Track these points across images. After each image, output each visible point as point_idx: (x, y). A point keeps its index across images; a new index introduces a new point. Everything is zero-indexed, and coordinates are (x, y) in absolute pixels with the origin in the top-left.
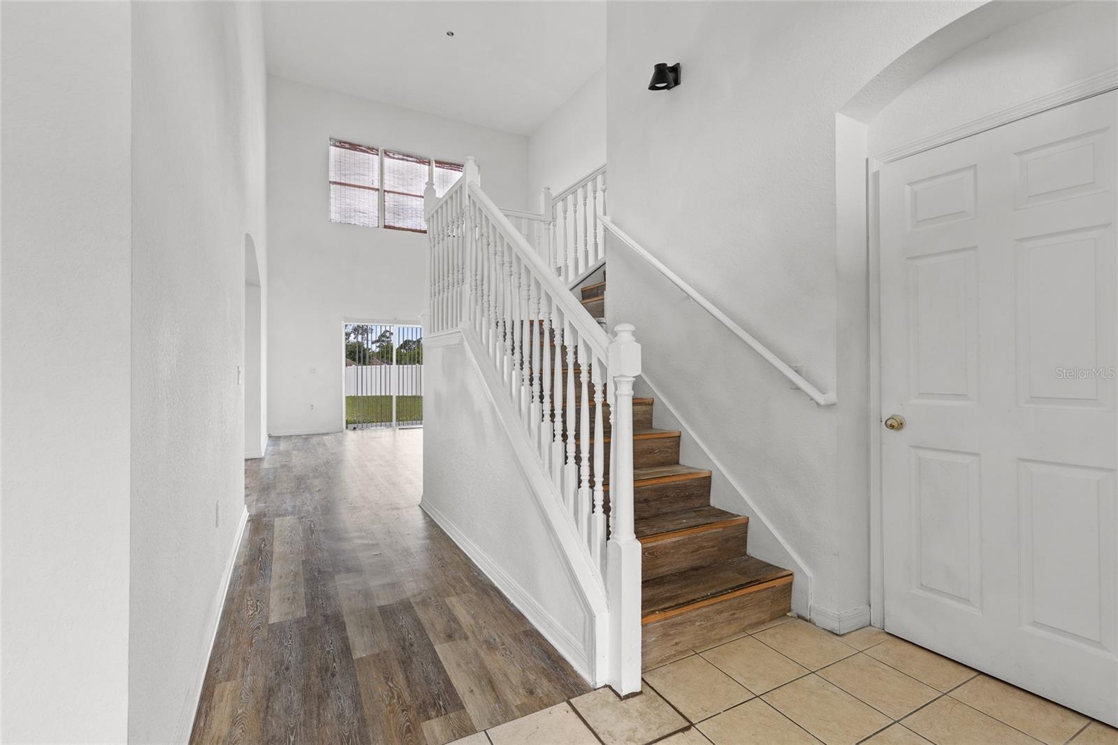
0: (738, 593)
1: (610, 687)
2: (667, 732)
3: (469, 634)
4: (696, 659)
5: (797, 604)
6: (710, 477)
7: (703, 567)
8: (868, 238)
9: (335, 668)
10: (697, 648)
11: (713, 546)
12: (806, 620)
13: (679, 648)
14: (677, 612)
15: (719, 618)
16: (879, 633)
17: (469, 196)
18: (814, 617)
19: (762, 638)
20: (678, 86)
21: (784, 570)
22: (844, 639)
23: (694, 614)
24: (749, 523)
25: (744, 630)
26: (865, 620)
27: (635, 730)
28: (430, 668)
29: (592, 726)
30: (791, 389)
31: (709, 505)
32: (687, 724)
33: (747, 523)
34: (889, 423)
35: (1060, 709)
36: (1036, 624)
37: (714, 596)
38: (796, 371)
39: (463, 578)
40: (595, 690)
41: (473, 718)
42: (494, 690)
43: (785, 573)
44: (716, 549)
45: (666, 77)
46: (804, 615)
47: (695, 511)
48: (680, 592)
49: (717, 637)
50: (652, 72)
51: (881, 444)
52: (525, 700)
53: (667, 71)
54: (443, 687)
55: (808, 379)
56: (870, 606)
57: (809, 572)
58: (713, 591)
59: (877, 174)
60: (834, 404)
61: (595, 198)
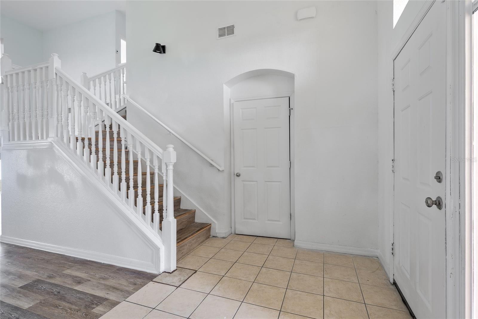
0: (198, 233)
1: (165, 272)
2: (190, 275)
3: (89, 279)
4: (189, 256)
5: (212, 233)
6: (180, 199)
7: (183, 229)
8: (230, 122)
9: (15, 316)
10: (187, 253)
11: (186, 221)
12: (215, 237)
13: (183, 254)
14: (182, 242)
15: (193, 242)
16: (234, 235)
17: (56, 74)
18: (218, 235)
19: (205, 245)
20: (164, 54)
21: (208, 223)
22: (227, 239)
23: (187, 242)
24: (196, 212)
25: (199, 244)
26: (230, 232)
27: (180, 279)
28: (78, 295)
29: (165, 283)
30: (210, 166)
31: (180, 209)
32: (195, 271)
33: (195, 212)
34: (237, 175)
35: (273, 238)
36: (269, 220)
37: (192, 235)
38: (212, 161)
39: (65, 262)
40: (160, 274)
41: (115, 300)
42: (118, 289)
43: (209, 224)
44: (187, 222)
45: (160, 49)
46: (215, 236)
47: (176, 211)
48: (180, 237)
49: (193, 248)
50: (155, 45)
51: (234, 181)
52: (134, 287)
53: (161, 47)
54: (92, 298)
55: (215, 163)
56: (231, 228)
57: (216, 222)
58: (191, 234)
59: (233, 104)
60: (223, 170)
61: (110, 83)
